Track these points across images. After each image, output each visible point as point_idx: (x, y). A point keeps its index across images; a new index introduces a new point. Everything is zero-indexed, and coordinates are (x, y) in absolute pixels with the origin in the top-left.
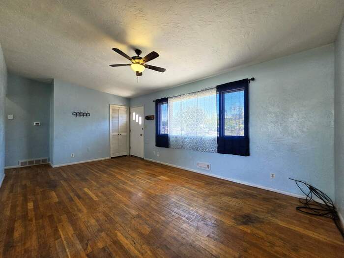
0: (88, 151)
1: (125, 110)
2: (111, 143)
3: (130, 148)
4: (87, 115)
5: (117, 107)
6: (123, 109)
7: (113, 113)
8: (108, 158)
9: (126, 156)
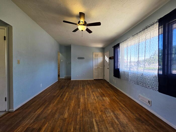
0: (84, 75)
1: (101, 54)
2: (94, 72)
3: (104, 75)
4: (83, 58)
5: (97, 53)
6: (100, 54)
7: (95, 56)
8: (93, 79)
9: (102, 79)
